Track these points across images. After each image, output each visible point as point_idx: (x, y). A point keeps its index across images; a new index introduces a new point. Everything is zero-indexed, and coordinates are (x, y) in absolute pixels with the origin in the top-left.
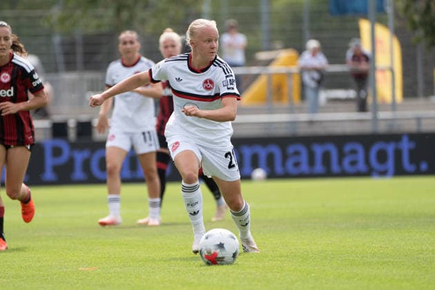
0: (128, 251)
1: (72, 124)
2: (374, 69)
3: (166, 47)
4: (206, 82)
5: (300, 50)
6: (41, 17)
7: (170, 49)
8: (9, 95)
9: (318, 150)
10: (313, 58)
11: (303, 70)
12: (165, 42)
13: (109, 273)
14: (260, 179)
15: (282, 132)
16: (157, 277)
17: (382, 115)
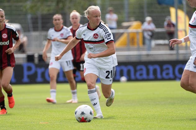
0: (62, 115)
1: (36, 56)
2: (177, 30)
3: (73, 19)
4: (94, 35)
5: (143, 21)
6: (21, 6)
7: (75, 20)
8: (7, 44)
9: (151, 68)
10: (149, 25)
11: (144, 31)
12: (73, 16)
13: (54, 125)
14: (124, 82)
15: (134, 59)
16: (76, 127)
17: (181, 52)
